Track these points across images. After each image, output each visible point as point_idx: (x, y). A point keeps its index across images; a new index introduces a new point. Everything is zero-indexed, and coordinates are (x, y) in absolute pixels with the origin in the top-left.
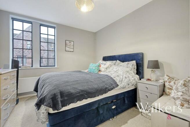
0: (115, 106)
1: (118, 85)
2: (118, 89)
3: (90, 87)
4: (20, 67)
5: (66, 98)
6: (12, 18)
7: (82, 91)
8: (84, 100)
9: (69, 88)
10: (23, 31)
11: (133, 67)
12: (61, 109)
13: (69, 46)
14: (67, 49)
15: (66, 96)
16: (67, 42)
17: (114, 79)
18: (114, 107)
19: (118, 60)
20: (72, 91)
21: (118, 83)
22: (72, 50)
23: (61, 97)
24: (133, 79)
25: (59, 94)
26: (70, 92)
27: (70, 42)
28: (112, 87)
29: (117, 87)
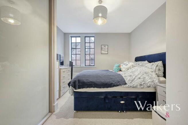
0: (124, 102)
1: (126, 84)
2: (127, 87)
3: (98, 80)
4: (74, 66)
5: (81, 84)
6: (71, 36)
7: (91, 82)
8: (92, 88)
9: (84, 78)
10: (76, 43)
11: (158, 68)
12: (77, 89)
13: (104, 50)
14: (103, 52)
15: (81, 83)
16: (103, 46)
17: (124, 78)
18: (122, 102)
19: (146, 61)
20: (85, 81)
21: (126, 82)
22: (107, 53)
23: (79, 83)
24: (149, 80)
25: (77, 81)
26: (83, 81)
27: (105, 46)
28: (118, 84)
29: (125, 85)
